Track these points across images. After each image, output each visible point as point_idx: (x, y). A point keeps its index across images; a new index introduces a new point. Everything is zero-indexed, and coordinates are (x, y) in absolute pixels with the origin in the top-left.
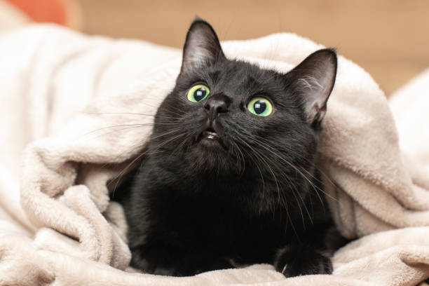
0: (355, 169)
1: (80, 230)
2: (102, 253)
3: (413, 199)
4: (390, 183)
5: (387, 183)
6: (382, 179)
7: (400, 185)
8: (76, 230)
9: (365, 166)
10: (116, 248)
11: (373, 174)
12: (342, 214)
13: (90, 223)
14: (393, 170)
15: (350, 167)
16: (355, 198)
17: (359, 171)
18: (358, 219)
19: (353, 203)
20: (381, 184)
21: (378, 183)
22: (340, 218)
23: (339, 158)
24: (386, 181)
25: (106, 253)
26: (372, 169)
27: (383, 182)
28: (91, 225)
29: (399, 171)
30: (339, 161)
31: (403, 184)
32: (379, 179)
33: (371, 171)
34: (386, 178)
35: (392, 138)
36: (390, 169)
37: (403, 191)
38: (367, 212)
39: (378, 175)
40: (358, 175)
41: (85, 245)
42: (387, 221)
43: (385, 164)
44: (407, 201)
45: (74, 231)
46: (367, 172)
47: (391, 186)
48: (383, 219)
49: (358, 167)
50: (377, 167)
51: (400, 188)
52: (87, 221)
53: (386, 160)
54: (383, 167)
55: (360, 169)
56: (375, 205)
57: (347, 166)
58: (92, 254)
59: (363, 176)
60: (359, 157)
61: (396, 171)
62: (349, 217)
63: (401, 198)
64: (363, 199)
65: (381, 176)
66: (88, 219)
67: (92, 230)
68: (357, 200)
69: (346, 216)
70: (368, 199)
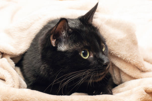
0: (119, 56)
1: (5, 76)
2: (15, 84)
3: (144, 68)
4: (133, 62)
5: (132, 62)
6: (130, 60)
7: (138, 62)
8: (4, 75)
9: (123, 55)
10: (21, 82)
11: (127, 58)
12: (115, 75)
13: (9, 73)
14: (135, 56)
15: (117, 55)
16: (120, 68)
17: (121, 57)
18: (122, 77)
19: (119, 70)
20: (130, 62)
21: (128, 62)
22: (114, 77)
23: (113, 52)
24: (132, 61)
25: (17, 84)
26: (126, 56)
27: (131, 61)
28: (10, 74)
29: (137, 56)
30: (112, 53)
31: (139, 62)
32: (129, 60)
33: (126, 57)
34: (132, 60)
35: (135, 43)
36: (134, 56)
37: (140, 65)
38: (125, 74)
39: (128, 59)
40: (120, 59)
41: (8, 82)
42: (134, 77)
43: (132, 54)
44: (141, 69)
45: (3, 76)
46: (124, 57)
47: (134, 63)
48: (132, 76)
49: (120, 55)
50: (128, 55)
51: (138, 64)
52: (8, 72)
53: (132, 52)
54: (131, 55)
55: (121, 56)
56: (128, 70)
57: (116, 55)
58: (11, 85)
59: (123, 59)
60: (121, 51)
61: (136, 56)
62: (118, 76)
63: (139, 67)
64: (123, 69)
65: (130, 59)
66: (8, 71)
67: (10, 75)
68: (121, 69)
69: (117, 76)
70: (125, 68)
